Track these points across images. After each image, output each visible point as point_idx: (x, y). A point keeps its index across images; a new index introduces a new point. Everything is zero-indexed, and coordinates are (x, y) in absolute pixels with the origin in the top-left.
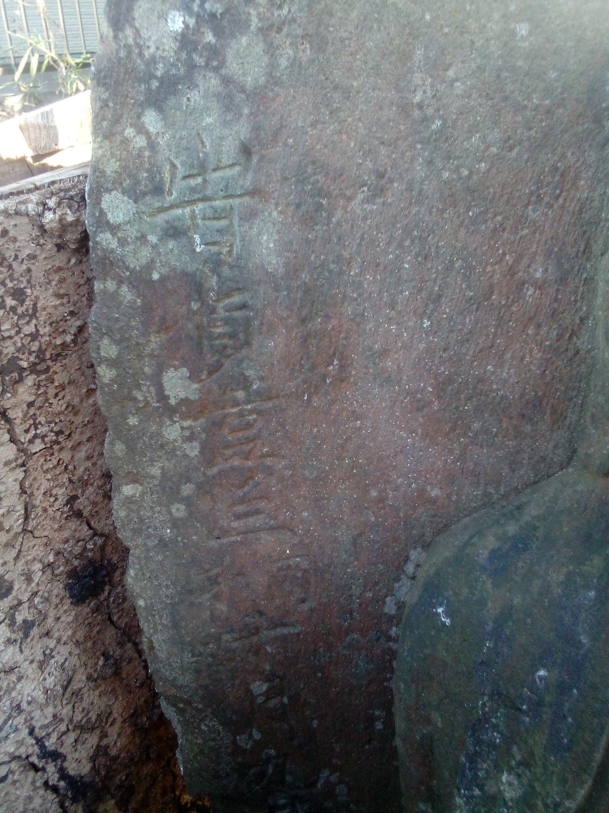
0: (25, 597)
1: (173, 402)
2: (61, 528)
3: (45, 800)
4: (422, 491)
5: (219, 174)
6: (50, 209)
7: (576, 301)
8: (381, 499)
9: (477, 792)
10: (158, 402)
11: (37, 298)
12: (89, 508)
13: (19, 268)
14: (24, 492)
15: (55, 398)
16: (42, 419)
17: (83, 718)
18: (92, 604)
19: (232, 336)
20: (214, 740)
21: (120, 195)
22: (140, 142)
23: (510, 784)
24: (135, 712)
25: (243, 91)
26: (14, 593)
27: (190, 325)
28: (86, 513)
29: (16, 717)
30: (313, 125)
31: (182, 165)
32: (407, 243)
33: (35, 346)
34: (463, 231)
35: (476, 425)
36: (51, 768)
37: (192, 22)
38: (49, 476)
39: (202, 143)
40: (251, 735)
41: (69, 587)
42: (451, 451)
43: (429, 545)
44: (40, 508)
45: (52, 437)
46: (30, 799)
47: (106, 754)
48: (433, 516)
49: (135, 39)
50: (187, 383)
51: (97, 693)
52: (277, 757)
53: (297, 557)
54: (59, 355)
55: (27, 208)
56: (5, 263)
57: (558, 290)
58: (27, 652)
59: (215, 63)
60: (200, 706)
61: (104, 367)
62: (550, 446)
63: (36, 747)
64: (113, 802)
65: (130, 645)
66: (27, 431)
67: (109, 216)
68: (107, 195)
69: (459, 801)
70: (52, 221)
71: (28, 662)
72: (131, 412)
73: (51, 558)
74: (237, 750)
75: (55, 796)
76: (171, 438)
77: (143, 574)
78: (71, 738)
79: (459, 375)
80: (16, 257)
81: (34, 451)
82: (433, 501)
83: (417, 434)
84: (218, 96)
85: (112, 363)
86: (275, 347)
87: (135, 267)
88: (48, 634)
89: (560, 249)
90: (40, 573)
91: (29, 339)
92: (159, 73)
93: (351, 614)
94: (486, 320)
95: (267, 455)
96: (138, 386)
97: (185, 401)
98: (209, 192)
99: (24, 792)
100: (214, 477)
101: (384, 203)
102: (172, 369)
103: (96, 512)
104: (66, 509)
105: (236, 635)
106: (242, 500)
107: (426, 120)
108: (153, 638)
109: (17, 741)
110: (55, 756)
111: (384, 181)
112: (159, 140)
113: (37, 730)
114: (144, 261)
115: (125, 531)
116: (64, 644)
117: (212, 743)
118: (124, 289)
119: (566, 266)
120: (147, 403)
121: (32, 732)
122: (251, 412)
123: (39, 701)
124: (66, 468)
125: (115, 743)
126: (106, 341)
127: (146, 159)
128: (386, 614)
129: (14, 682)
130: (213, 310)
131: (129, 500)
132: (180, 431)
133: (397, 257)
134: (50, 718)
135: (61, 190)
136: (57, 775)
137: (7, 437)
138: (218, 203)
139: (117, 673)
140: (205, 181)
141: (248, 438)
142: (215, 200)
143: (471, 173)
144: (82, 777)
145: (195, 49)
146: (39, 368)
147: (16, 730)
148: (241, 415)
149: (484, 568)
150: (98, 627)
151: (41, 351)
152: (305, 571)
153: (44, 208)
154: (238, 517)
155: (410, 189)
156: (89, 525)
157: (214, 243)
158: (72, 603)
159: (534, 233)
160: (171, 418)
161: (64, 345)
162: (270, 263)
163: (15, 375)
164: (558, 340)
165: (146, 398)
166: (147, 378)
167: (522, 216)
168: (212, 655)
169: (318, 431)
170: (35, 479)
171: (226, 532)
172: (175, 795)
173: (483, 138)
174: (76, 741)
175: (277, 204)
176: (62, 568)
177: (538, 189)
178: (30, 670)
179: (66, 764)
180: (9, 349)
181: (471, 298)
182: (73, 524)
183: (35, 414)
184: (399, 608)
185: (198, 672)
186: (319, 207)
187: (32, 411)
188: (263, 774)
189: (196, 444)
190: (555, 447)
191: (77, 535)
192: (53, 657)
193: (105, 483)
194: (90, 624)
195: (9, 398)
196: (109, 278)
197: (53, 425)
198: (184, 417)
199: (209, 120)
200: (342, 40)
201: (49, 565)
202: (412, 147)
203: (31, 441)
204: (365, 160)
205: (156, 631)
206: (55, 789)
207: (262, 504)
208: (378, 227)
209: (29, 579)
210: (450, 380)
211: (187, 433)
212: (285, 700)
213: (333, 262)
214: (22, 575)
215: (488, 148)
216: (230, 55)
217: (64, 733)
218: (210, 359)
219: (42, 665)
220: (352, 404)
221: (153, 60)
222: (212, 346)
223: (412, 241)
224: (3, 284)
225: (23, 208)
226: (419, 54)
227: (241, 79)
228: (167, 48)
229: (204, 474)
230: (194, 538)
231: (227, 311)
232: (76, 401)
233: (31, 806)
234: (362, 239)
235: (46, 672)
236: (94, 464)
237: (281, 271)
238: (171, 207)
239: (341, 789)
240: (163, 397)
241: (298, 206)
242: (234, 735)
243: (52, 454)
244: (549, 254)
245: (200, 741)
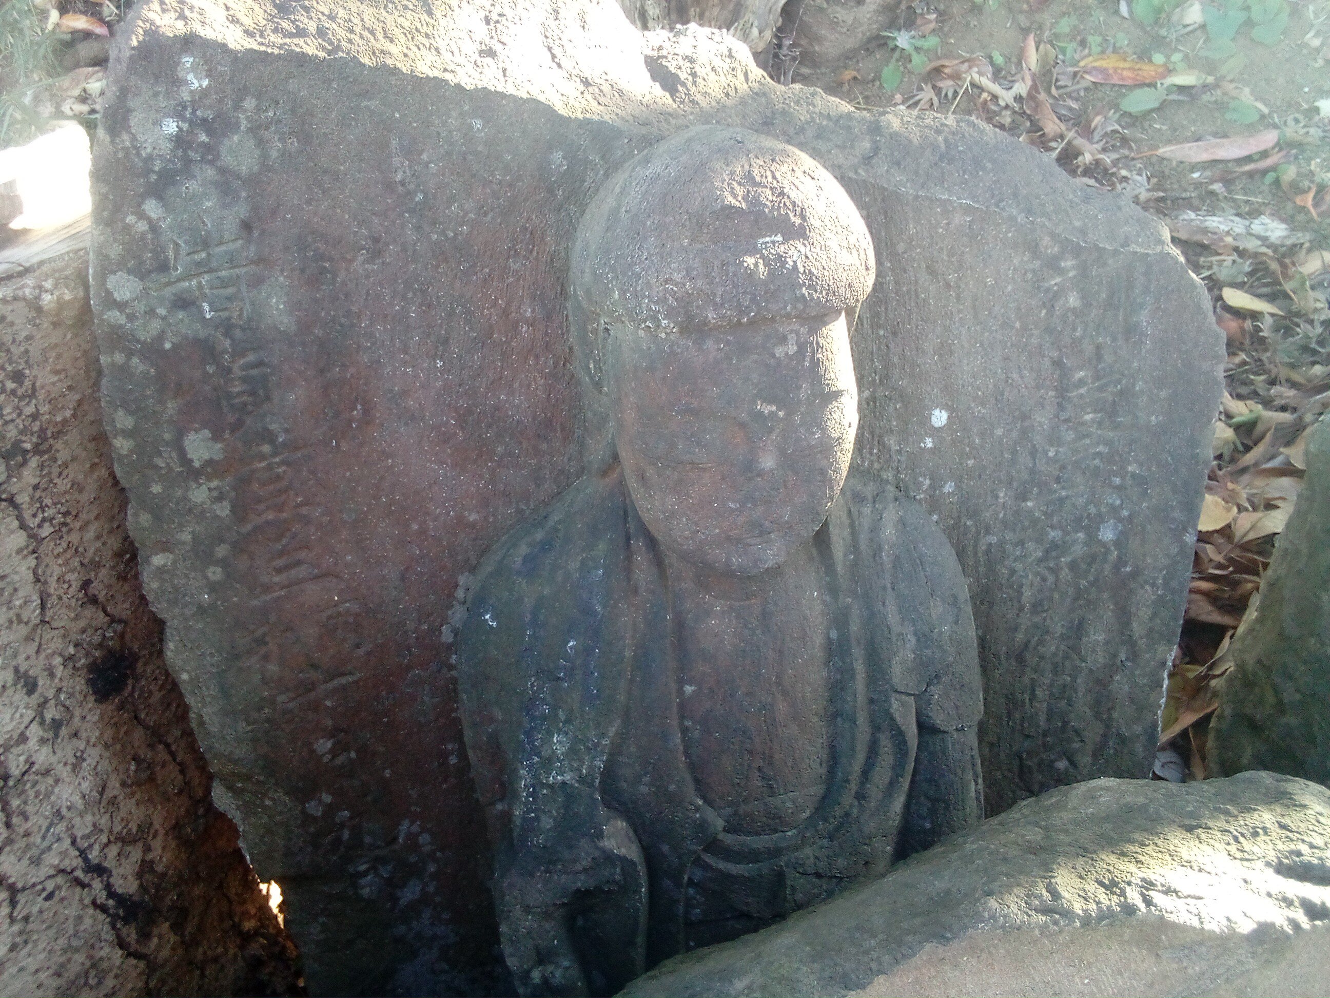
0: (50, 694)
1: (197, 464)
2: (77, 617)
3: (95, 920)
4: (460, 519)
5: (223, 248)
6: (47, 291)
7: (563, 334)
8: (423, 532)
9: (536, 759)
10: (181, 466)
11: (35, 377)
12: (104, 593)
13: (16, 351)
14: (38, 580)
15: (59, 477)
16: (48, 501)
17: (123, 828)
18: (117, 701)
19: (253, 393)
20: (280, 813)
21: (126, 276)
22: (142, 226)
23: (559, 742)
24: (177, 823)
25: (238, 177)
26: (39, 690)
27: (207, 388)
28: (101, 598)
29: (57, 824)
30: (309, 202)
31: (186, 242)
32: (410, 295)
33: (36, 427)
34: (458, 284)
35: (500, 449)
36: (97, 885)
37: (185, 126)
38: (60, 561)
39: (203, 222)
40: (320, 800)
41: (90, 682)
42: (481, 477)
43: (475, 567)
44: (55, 597)
45: (60, 518)
46: (79, 918)
47: (152, 871)
48: (475, 540)
49: (132, 142)
50: (210, 444)
51: (133, 801)
52: (351, 818)
53: (346, 602)
54: (59, 432)
55: (24, 292)
56: (4, 348)
57: (547, 326)
58: (60, 753)
59: (210, 157)
60: (262, 778)
61: (120, 438)
62: (566, 460)
63: (80, 860)
64: (167, 924)
65: (161, 747)
66: (34, 516)
67: (116, 295)
68: (112, 277)
69: (523, 772)
70: (50, 302)
71: (62, 765)
72: (154, 480)
73: (72, 650)
74: (307, 819)
75: (105, 916)
76: (199, 501)
77: (185, 646)
78: (113, 851)
79: (477, 407)
80: (14, 341)
81: (43, 536)
82: (473, 525)
83: (447, 465)
84: (216, 184)
85: (127, 434)
86: (297, 399)
87: (146, 339)
88: (76, 735)
89: (542, 293)
90: (62, 667)
91: (30, 419)
92: (157, 169)
93: (409, 650)
94: (492, 356)
95: (302, 505)
96: (159, 454)
97: (210, 462)
98: (214, 264)
99: (72, 911)
100: (248, 534)
101: (383, 263)
102: (193, 432)
103: (112, 596)
104: (81, 595)
105: (291, 695)
106: (281, 553)
107: (410, 194)
108: (202, 713)
109: (61, 853)
110: (99, 870)
111: (380, 245)
112: (161, 223)
113: (78, 840)
114: (155, 333)
115: (159, 603)
116: (94, 746)
117: (278, 818)
118: (135, 360)
119: (550, 306)
120: (170, 469)
121: (74, 843)
122: (279, 464)
123: (78, 806)
124: (76, 550)
125: (161, 857)
126: (121, 413)
127: (149, 241)
128: (443, 644)
129: (51, 786)
130: (229, 371)
131: (161, 570)
132: (207, 493)
133: (403, 308)
134: (90, 828)
135: (55, 271)
136: (104, 893)
137: (16, 523)
138: (223, 273)
139: (152, 779)
140: (209, 255)
141: (279, 491)
142: (221, 271)
143: (456, 235)
144: (131, 896)
145: (191, 147)
146: (42, 448)
147: (59, 840)
148: (270, 467)
149: (519, 573)
150: (126, 727)
151: (43, 430)
152: (357, 615)
153: (41, 291)
154: (279, 571)
155: (404, 250)
156: (105, 611)
157: (225, 309)
158: (96, 701)
159: (518, 280)
160: (196, 481)
161: (65, 421)
162: (282, 323)
163: (20, 458)
164: (555, 367)
165: (168, 464)
166: (167, 444)
167: (505, 267)
168: (268, 720)
169: (351, 475)
170: (47, 566)
171: (267, 589)
172: (234, 921)
173: (461, 207)
174: (119, 854)
175: (282, 271)
176: (83, 661)
177: (514, 245)
178: (64, 772)
179: (112, 880)
180: (12, 433)
181: (475, 338)
182: (90, 611)
183: (40, 497)
184: (456, 635)
185: (254, 740)
186: (323, 271)
187: (38, 494)
188: (338, 841)
189: (226, 504)
190: (569, 459)
191: (94, 623)
192: (84, 760)
193: (118, 564)
194: (115, 724)
195: (15, 483)
196: (117, 352)
197: (59, 506)
198: (209, 479)
199: (209, 204)
200: (325, 135)
201: (70, 658)
202: (401, 215)
203: (40, 526)
204: (360, 228)
205: (204, 705)
206: (103, 909)
207: (303, 555)
208: (381, 284)
209: (52, 675)
210: (469, 411)
211: (215, 494)
212: (353, 755)
213: (344, 316)
214: (45, 670)
215: (466, 214)
216: (223, 150)
217: (106, 845)
218: (231, 418)
219: (76, 768)
220: (381, 444)
221: (150, 158)
222: (232, 406)
223: (414, 294)
224: (2, 368)
225: (20, 293)
226: (394, 143)
227: (236, 168)
228: (163, 147)
229: (237, 532)
230: (235, 599)
231: (243, 370)
232: (81, 477)
233: (82, 928)
234: (368, 294)
235: (80, 776)
236: (104, 544)
237: (294, 328)
238: (179, 280)
239: (424, 839)
240: (185, 460)
241: (303, 271)
242: (303, 803)
243: (61, 538)
244: (533, 297)
245: (265, 819)
